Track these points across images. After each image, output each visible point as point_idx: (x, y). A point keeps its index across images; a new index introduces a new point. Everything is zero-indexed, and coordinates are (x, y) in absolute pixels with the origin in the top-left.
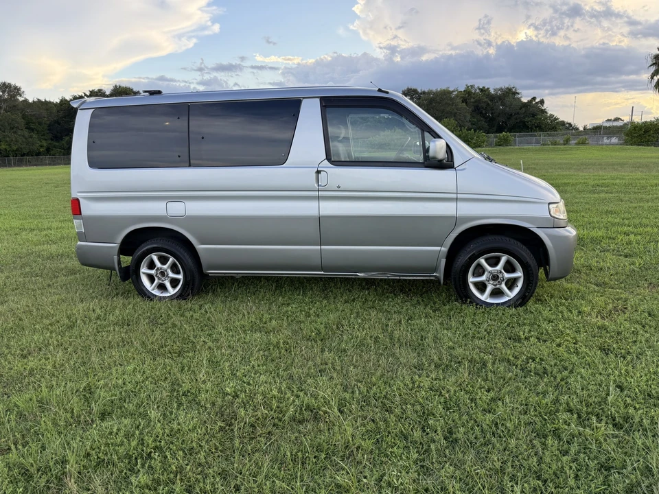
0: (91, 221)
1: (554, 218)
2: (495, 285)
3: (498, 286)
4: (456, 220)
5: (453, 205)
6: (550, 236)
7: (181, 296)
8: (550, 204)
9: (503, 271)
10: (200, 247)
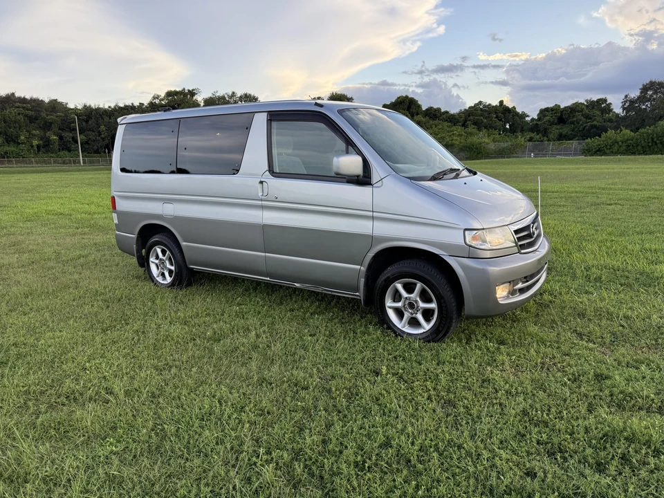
0: (121, 215)
1: (470, 246)
2: (412, 314)
3: (414, 315)
4: (372, 239)
5: (369, 223)
6: (463, 267)
7: (172, 285)
8: (466, 230)
9: (418, 299)
10: (183, 244)
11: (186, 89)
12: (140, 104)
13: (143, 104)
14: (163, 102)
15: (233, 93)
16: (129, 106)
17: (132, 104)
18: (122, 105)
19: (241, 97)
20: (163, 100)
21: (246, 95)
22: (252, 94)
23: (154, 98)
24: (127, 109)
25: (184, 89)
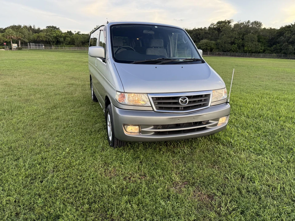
1: (117, 101)
11: (227, 20)
12: (205, 27)
13: (206, 28)
14: (215, 27)
15: (249, 21)
16: (200, 29)
17: (201, 28)
18: (197, 28)
19: (252, 23)
20: (215, 25)
21: (255, 22)
22: (259, 21)
23: (212, 25)
24: (199, 30)
25: (226, 20)
